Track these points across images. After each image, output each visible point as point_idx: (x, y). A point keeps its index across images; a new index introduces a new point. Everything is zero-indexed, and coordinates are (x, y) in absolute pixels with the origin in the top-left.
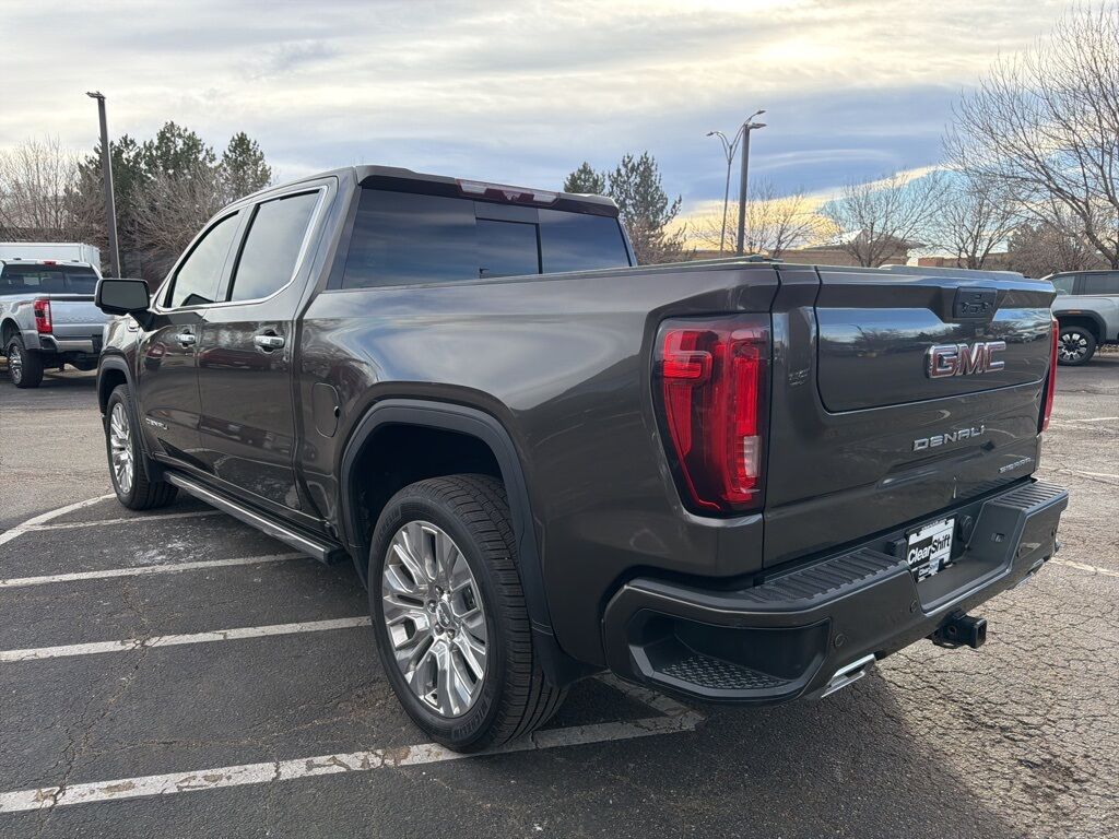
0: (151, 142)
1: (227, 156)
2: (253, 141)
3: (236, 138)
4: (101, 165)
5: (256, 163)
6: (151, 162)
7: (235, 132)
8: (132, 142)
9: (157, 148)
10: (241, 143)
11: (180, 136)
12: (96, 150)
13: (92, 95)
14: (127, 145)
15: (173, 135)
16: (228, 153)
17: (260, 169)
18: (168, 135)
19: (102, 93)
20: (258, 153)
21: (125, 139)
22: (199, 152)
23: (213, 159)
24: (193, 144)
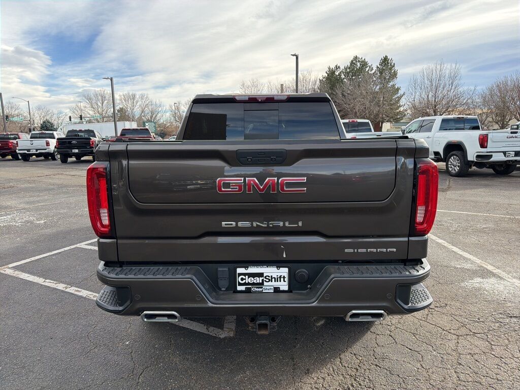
0: (348, 66)
1: (378, 67)
2: (390, 59)
3: (383, 58)
4: (327, 78)
5: (391, 69)
6: (347, 74)
7: (382, 57)
8: (339, 67)
9: (349, 68)
10: (385, 61)
11: (359, 61)
12: (326, 73)
13: (293, 55)
14: (337, 69)
15: (356, 62)
16: (379, 66)
17: (393, 71)
18: (354, 62)
19: (297, 54)
20: (392, 64)
21: (336, 66)
22: (366, 67)
23: (372, 69)
24: (364, 64)
